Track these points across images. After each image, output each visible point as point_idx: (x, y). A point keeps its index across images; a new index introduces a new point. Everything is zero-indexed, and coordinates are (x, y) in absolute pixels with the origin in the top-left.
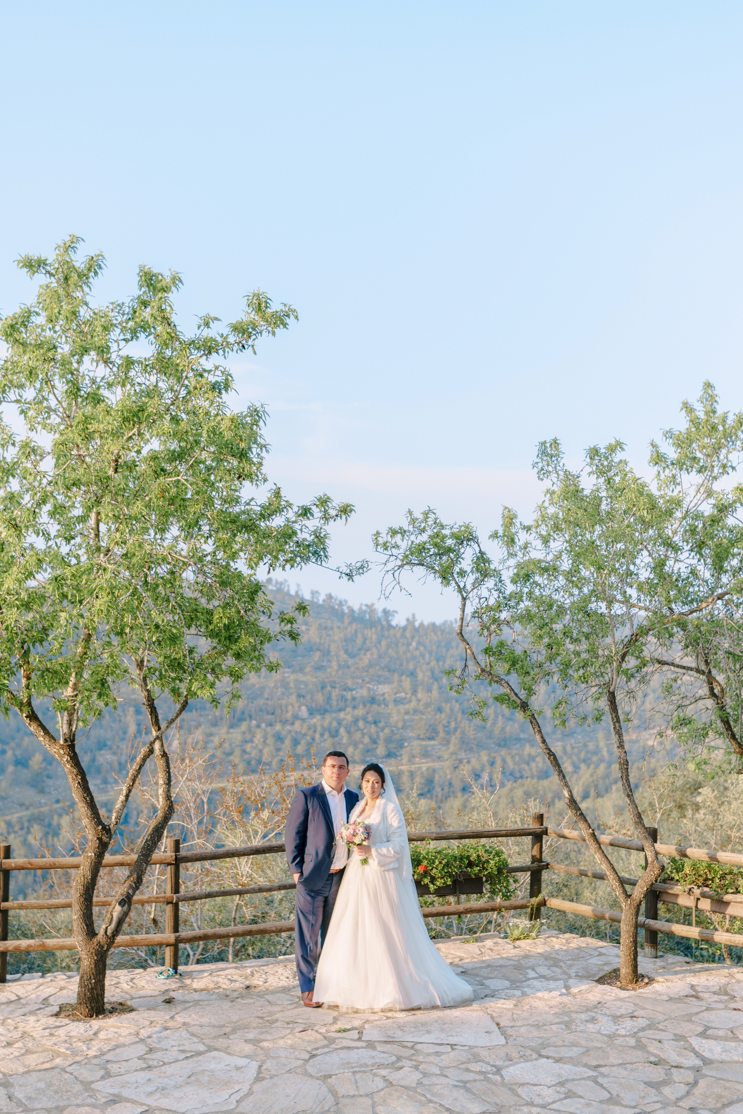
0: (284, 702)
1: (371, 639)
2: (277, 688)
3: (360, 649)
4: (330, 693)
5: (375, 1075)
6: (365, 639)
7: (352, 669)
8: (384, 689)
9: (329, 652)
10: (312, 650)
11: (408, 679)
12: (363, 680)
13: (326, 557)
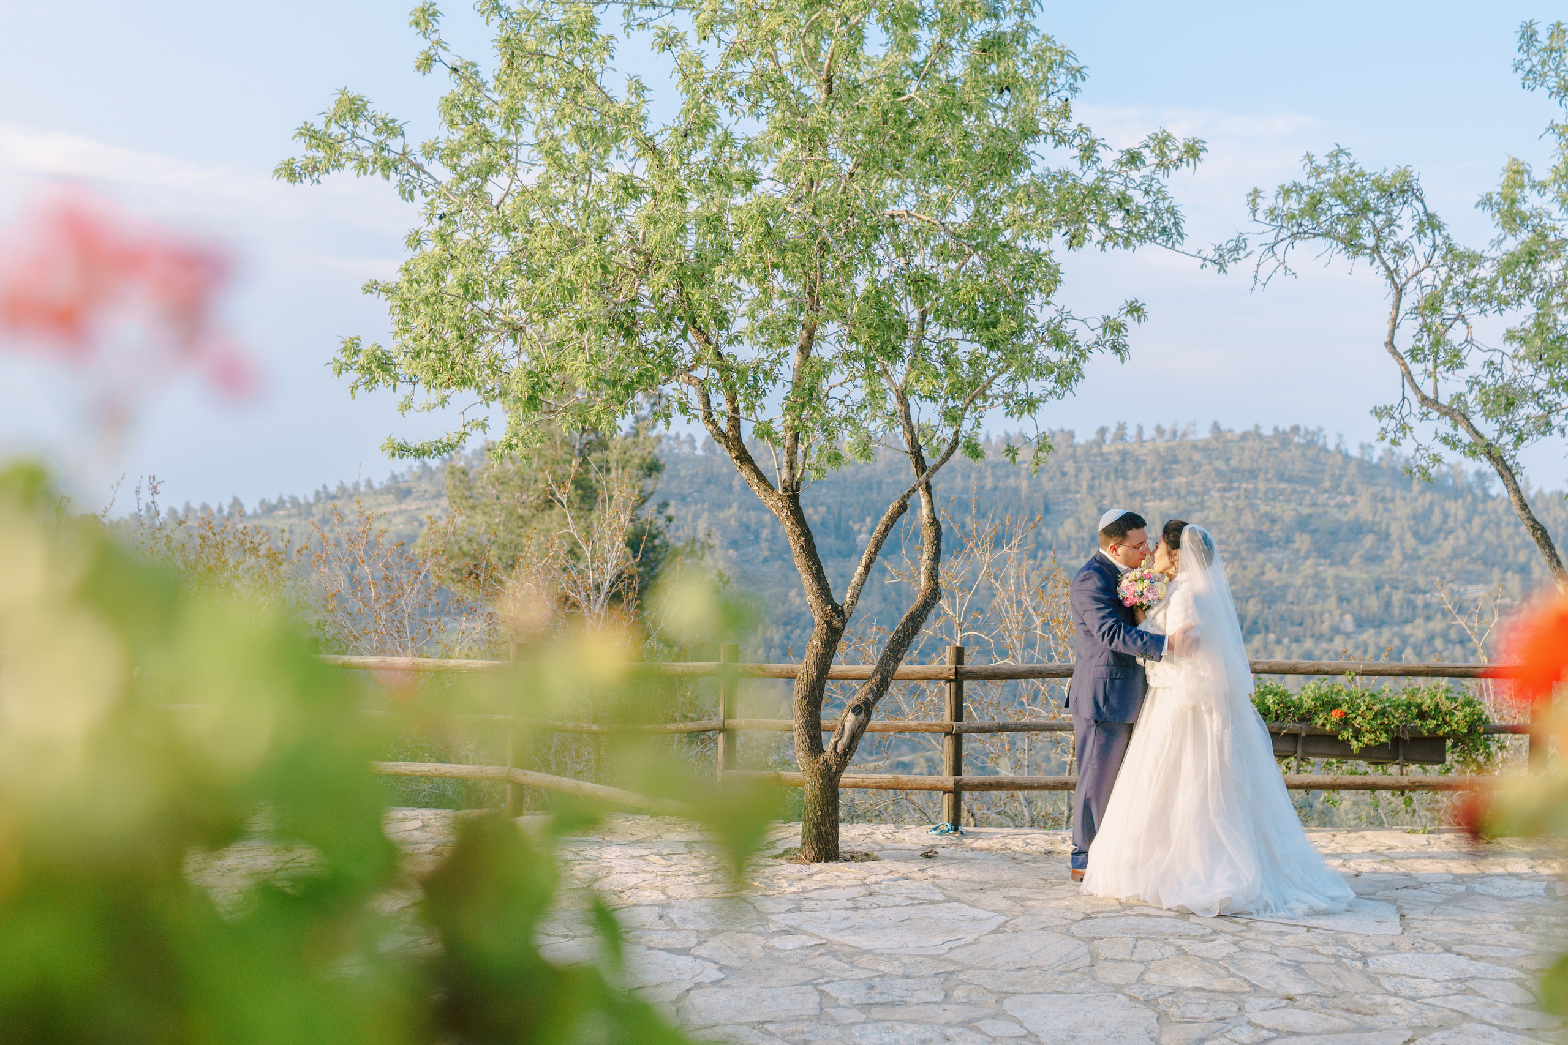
0: (1317, 608)
1: (1456, 515)
2: (1307, 587)
3: (1438, 531)
4: (1389, 596)
5: (1169, 944)
6: (1446, 516)
7: (1425, 561)
8: (1476, 591)
9: (1387, 535)
10: (1362, 533)
11: (1517, 578)
12: (1443, 578)
13: (1181, 235)
